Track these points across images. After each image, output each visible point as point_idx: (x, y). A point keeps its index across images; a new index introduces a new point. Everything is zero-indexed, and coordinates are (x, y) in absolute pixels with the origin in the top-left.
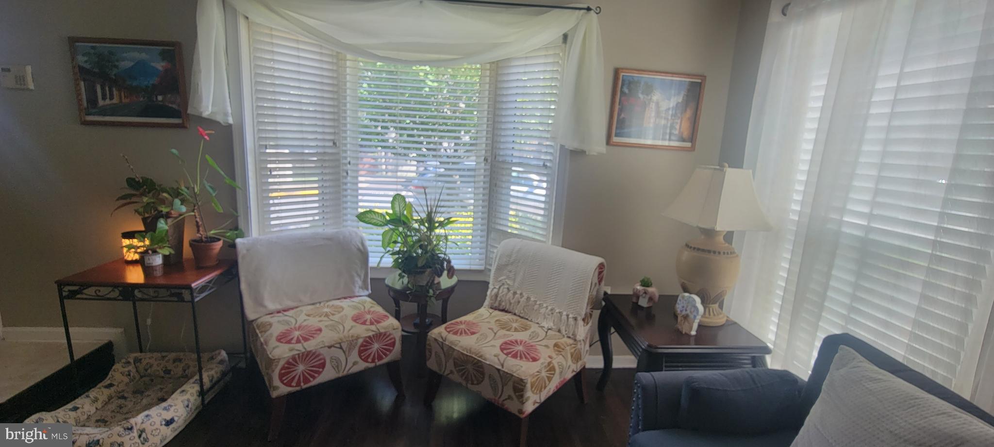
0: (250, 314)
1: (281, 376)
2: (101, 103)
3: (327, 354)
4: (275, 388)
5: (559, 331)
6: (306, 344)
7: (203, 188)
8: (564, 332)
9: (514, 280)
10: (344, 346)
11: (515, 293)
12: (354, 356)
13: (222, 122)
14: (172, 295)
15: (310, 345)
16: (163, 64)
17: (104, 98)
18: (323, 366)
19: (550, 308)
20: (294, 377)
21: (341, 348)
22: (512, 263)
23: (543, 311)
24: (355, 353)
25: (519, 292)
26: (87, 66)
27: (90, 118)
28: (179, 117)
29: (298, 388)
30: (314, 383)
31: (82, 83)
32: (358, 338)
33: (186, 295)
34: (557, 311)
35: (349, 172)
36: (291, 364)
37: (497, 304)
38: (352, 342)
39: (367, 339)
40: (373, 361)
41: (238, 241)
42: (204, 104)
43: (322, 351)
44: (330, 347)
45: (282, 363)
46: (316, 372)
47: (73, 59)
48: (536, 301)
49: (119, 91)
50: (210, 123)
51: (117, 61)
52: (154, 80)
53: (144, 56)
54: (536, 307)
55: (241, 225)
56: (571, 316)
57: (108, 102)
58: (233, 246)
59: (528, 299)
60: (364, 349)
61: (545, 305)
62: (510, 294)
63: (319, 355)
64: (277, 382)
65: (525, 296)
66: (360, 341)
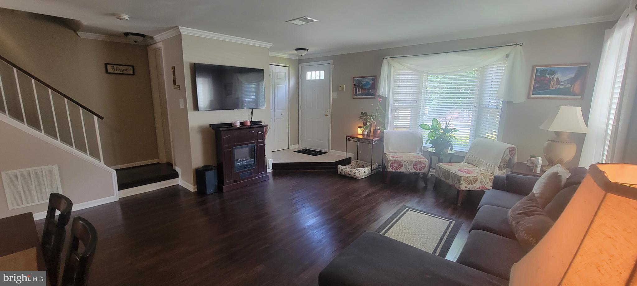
0: (385, 152)
1: (391, 165)
2: (357, 93)
3: (404, 163)
4: (389, 169)
5: (488, 171)
6: (398, 159)
7: (378, 115)
8: (489, 171)
9: (475, 152)
10: (409, 162)
12: (411, 167)
13: (384, 96)
14: (368, 142)
15: (399, 159)
16: (372, 82)
17: (358, 92)
18: (402, 166)
19: (486, 162)
20: (394, 167)
21: (408, 163)
23: (483, 164)
24: (412, 165)
25: (476, 157)
26: (356, 84)
27: (355, 97)
28: (374, 96)
29: (395, 171)
30: (398, 171)
31: (354, 88)
32: (413, 161)
33: (371, 143)
34: (489, 163)
35: (421, 112)
36: (393, 163)
37: (468, 161)
38: (412, 161)
39: (416, 162)
40: (417, 170)
41: (384, 131)
42: (381, 92)
43: (402, 162)
44: (404, 161)
45: (391, 162)
46: (400, 168)
47: (353, 82)
48: (482, 160)
49: (362, 90)
50: (381, 97)
51: (362, 82)
52: (370, 86)
53: (368, 80)
54: (481, 162)
55: (386, 127)
56: (493, 165)
57: (359, 92)
58: (383, 132)
60: (415, 165)
61: (485, 161)
63: (401, 163)
64: (389, 167)
66: (414, 162)
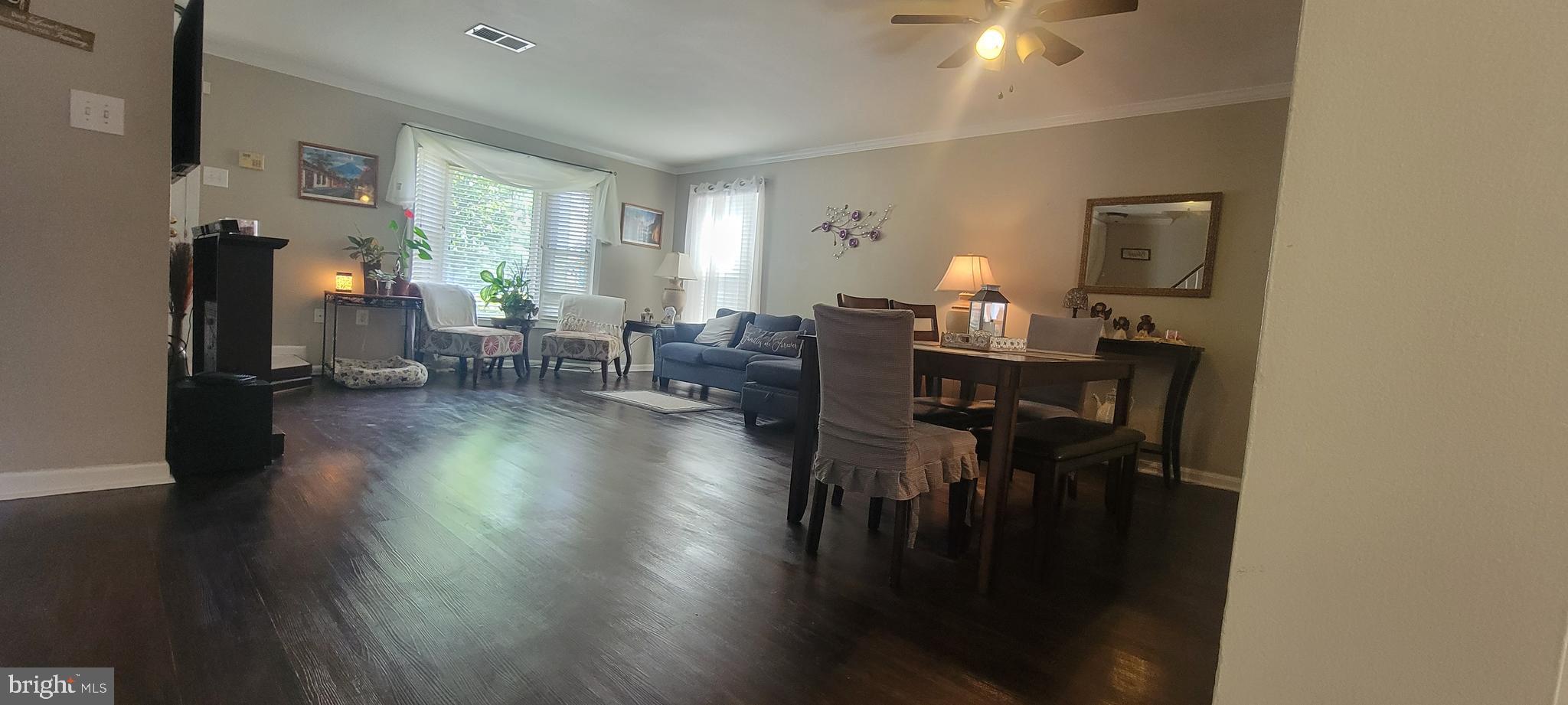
1: (485, 346)
2: (315, 185)
3: (500, 340)
5: (610, 334)
9: (577, 314)
10: (505, 337)
11: (579, 320)
12: (508, 346)
16: (366, 167)
17: (318, 183)
18: (498, 346)
19: (602, 324)
20: (489, 349)
21: (504, 339)
22: (574, 305)
23: (598, 326)
24: (508, 343)
26: (309, 161)
27: (306, 195)
29: (489, 356)
30: (493, 355)
31: (304, 171)
34: (607, 325)
36: (488, 341)
37: (567, 328)
38: (508, 336)
40: (514, 351)
43: (498, 337)
45: (485, 339)
46: (496, 349)
47: (301, 156)
49: (330, 180)
51: (333, 161)
52: (358, 176)
53: (352, 160)
54: (594, 325)
56: (615, 326)
57: (321, 185)
59: (588, 322)
60: (511, 342)
61: (599, 323)
62: (576, 321)
63: (497, 339)
64: (483, 349)
65: (586, 320)
66: (511, 337)
